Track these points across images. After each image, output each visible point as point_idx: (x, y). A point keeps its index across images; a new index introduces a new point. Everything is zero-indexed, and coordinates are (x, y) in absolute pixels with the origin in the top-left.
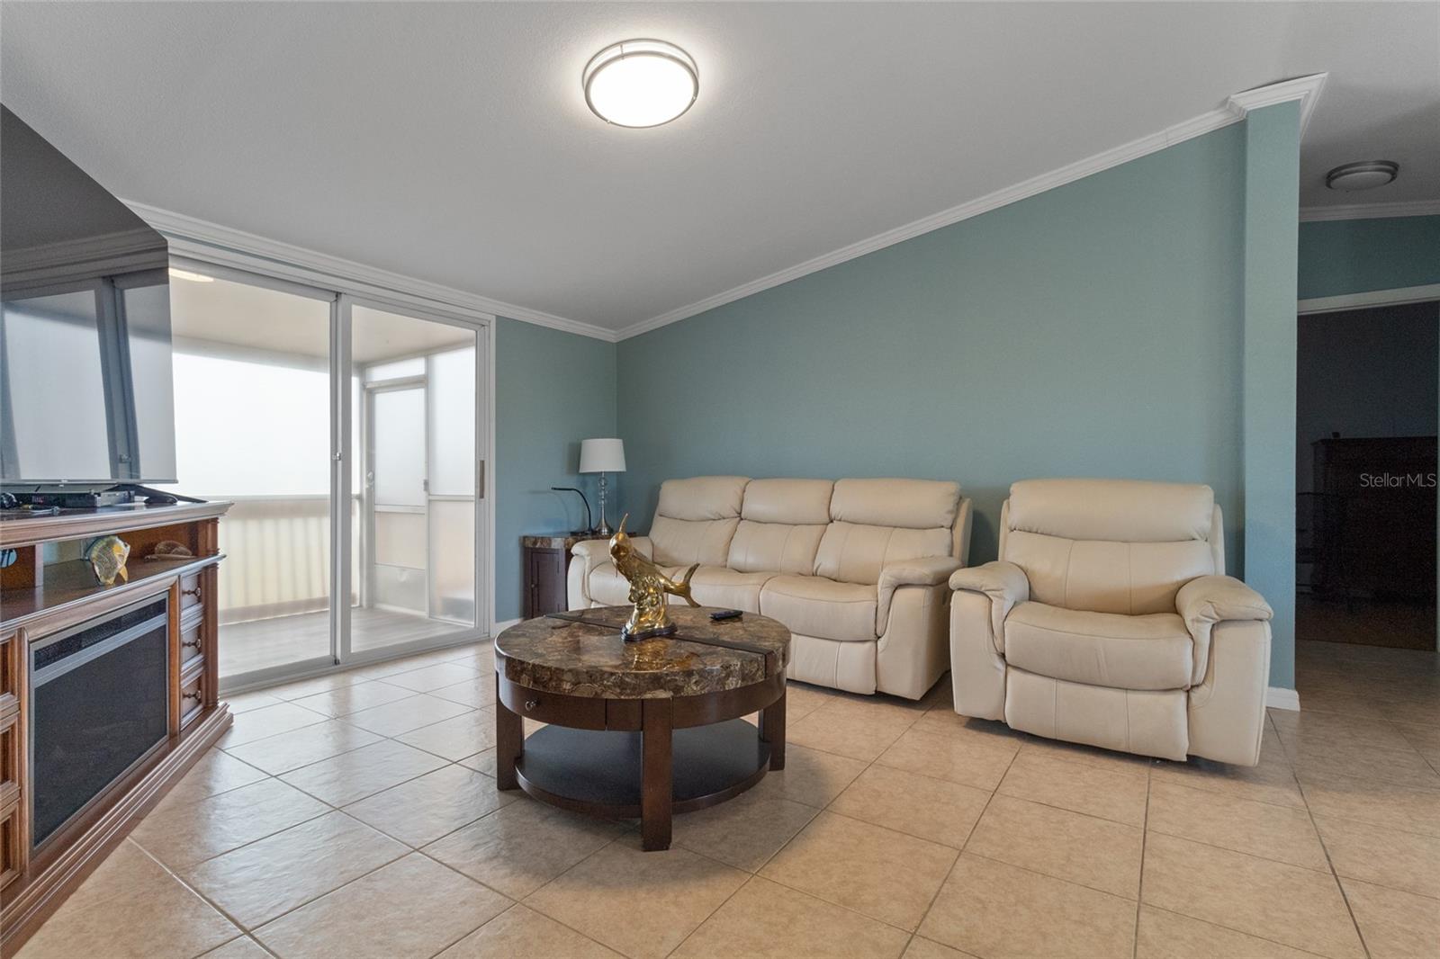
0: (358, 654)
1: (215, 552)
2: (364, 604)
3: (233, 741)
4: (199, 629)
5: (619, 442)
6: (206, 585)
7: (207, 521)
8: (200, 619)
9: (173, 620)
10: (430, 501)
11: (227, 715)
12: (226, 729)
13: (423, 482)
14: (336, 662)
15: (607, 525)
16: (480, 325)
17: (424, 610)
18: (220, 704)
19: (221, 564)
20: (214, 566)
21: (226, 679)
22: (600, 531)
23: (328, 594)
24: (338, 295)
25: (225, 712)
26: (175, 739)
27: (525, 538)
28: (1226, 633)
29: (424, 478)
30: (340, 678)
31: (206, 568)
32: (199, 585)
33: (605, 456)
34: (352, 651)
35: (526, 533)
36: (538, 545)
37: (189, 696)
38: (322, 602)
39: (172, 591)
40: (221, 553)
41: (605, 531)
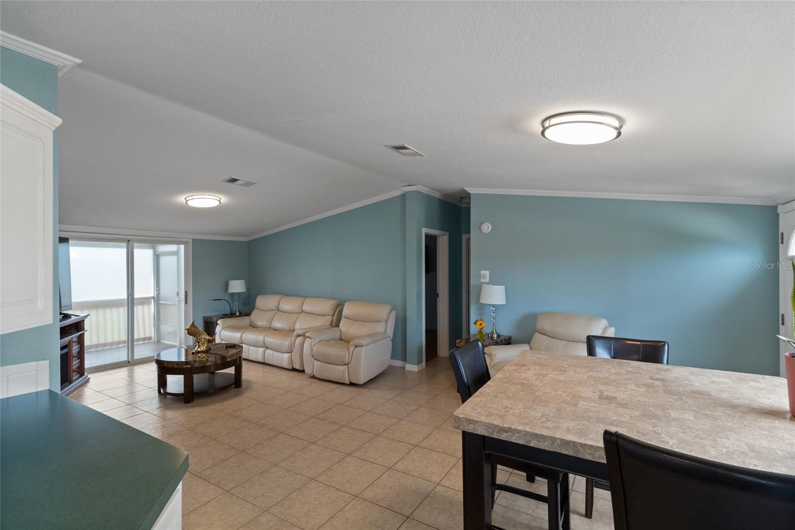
0: (137, 359)
1: (84, 330)
2: (156, 340)
3: (90, 385)
4: (79, 352)
5: (244, 281)
6: (81, 340)
7: (81, 321)
8: (78, 350)
9: (70, 350)
10: (179, 300)
11: (88, 378)
12: (88, 381)
13: (176, 293)
14: (129, 362)
15: (239, 311)
16: (185, 243)
17: (177, 343)
18: (86, 374)
19: (85, 333)
20: (83, 334)
21: (87, 368)
22: (236, 314)
23: (126, 339)
24: (129, 241)
25: (87, 377)
26: (71, 382)
27: (204, 317)
28: (357, 349)
29: (177, 291)
30: (130, 368)
31: (81, 334)
32: (79, 339)
33: (237, 286)
34: (135, 358)
35: (205, 315)
36: (208, 320)
37: (75, 371)
38: (124, 342)
39: (70, 342)
40: (85, 330)
41: (238, 314)
